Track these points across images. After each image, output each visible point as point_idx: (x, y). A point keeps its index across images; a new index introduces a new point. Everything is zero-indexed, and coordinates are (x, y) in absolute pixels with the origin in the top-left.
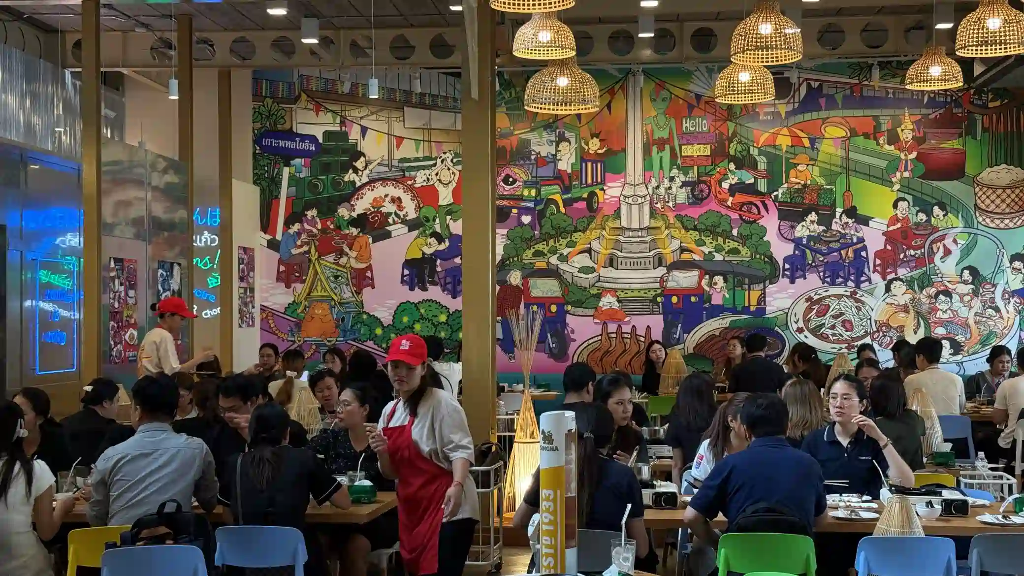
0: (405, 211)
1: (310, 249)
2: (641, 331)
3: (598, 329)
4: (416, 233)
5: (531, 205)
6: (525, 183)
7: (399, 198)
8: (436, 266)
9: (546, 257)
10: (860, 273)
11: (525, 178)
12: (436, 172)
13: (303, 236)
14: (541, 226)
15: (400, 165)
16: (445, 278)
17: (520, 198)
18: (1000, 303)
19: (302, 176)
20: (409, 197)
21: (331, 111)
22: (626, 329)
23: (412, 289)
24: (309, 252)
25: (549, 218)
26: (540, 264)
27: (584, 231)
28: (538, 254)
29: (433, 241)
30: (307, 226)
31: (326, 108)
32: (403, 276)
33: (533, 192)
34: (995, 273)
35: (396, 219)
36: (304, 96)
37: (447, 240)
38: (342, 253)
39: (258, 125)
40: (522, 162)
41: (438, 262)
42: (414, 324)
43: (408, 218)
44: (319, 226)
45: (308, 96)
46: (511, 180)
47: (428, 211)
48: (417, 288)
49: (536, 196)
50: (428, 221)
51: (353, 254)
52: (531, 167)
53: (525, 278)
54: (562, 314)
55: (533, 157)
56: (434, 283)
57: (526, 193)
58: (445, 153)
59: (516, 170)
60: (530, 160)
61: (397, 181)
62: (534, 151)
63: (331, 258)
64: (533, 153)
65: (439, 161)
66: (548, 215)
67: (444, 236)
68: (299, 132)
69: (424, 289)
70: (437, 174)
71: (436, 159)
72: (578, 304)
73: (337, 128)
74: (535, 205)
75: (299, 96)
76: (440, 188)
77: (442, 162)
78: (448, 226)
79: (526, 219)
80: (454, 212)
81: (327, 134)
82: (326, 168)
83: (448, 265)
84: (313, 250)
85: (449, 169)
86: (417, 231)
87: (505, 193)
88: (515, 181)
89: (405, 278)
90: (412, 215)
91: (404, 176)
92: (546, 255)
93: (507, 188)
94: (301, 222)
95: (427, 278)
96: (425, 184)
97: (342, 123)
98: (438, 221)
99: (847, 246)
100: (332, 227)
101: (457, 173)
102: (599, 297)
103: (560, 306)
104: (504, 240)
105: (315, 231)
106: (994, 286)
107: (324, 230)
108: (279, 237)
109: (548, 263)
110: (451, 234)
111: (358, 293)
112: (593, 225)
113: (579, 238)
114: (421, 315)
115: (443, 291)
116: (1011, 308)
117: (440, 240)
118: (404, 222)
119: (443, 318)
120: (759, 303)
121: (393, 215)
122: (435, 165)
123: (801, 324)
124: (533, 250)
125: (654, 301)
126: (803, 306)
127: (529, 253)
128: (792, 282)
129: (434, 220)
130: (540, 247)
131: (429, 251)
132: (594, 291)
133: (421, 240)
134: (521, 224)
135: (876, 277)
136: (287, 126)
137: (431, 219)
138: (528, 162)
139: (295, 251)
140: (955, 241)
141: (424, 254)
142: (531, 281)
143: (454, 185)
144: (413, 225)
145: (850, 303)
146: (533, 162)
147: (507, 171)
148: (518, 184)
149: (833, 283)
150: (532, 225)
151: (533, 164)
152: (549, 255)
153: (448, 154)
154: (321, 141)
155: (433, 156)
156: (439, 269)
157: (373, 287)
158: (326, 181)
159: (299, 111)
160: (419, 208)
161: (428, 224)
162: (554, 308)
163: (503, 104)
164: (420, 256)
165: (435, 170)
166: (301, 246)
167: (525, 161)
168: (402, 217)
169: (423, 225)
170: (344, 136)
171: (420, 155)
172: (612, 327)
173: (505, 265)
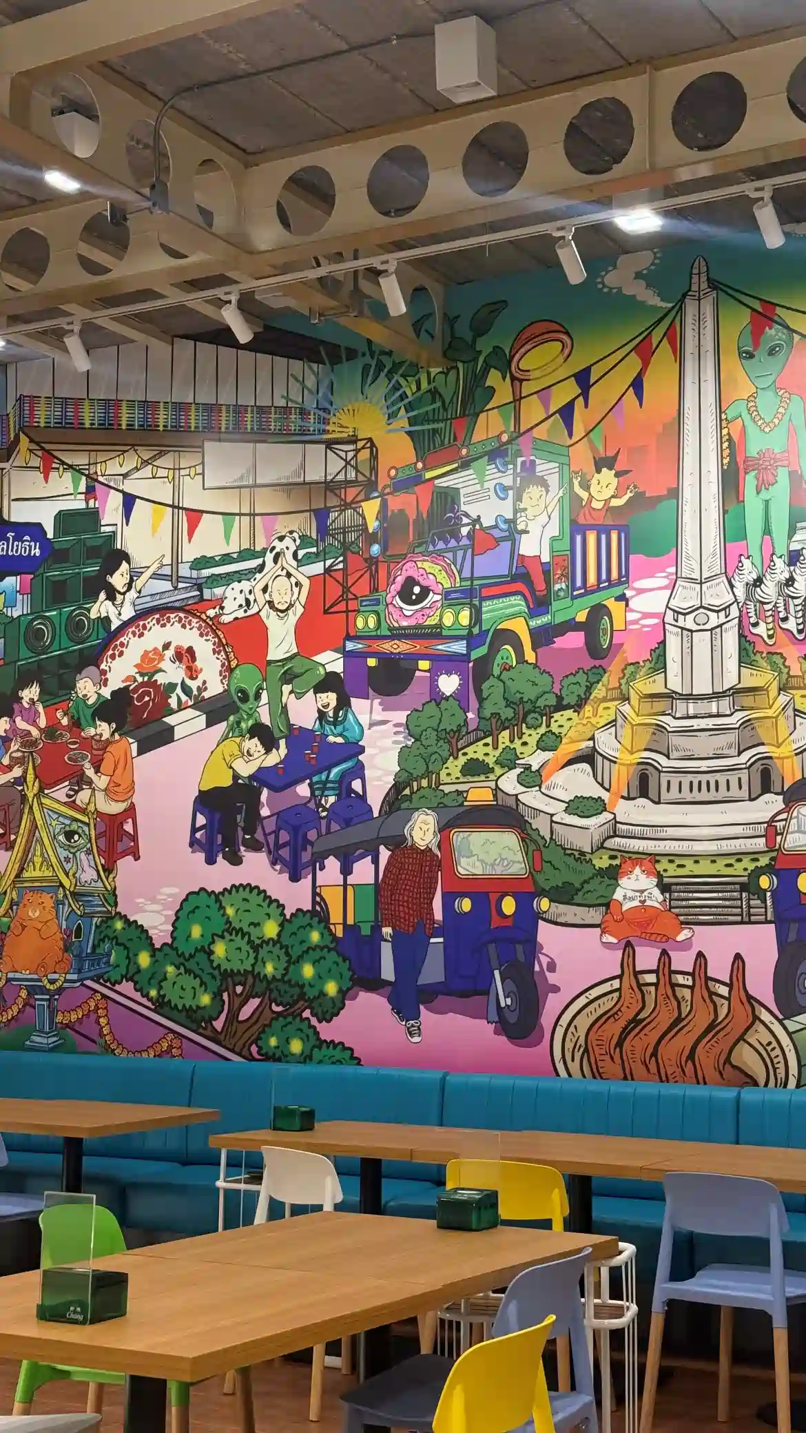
0: (201, 677)
1: (25, 772)
2: (719, 968)
3: (611, 962)
4: (222, 727)
5: (459, 647)
6: (447, 594)
7: (190, 651)
8: (257, 804)
9: (492, 777)
11: (447, 585)
12: (261, 585)
13: (14, 746)
14: (481, 700)
15: (195, 574)
16: (276, 832)
17: (436, 633)
19: (16, 614)
20: (210, 646)
21: (71, 467)
22: (682, 961)
23: (211, 861)
24: (21, 780)
25: (499, 678)
26: (479, 794)
27: (578, 706)
28: (475, 768)
29: (254, 745)
30: (21, 724)
31: (63, 463)
32: (194, 830)
33: (465, 617)
35: (184, 698)
36: (24, 440)
37: (282, 743)
38: (80, 781)
40: (441, 545)
41: (265, 793)
42: (213, 942)
43: (206, 695)
44: (43, 722)
45: (31, 441)
46: (417, 590)
47: (247, 677)
48: (220, 858)
49: (471, 627)
50: (245, 698)
51: (101, 782)
52: (460, 554)
53: (444, 829)
54: (528, 919)
55: (465, 531)
56: (255, 847)
57: (448, 620)
58: (281, 539)
59: (426, 565)
60: (458, 539)
61: (188, 612)
62: (467, 515)
63: (61, 792)
64: (465, 520)
65: (269, 557)
66: (496, 671)
67: (277, 734)
68: (14, 518)
69: (235, 860)
70: (265, 590)
71: (263, 553)
72: (564, 895)
73: (79, 504)
74: (470, 648)
75: (17, 437)
76: (271, 621)
77: (276, 560)
78: (285, 709)
79: (449, 684)
80: (297, 676)
81: (63, 519)
82: (58, 593)
83: (285, 800)
84: (30, 776)
85: (289, 575)
86: (225, 723)
87: (405, 624)
88: (425, 592)
89: (198, 835)
90: (215, 687)
91: (201, 599)
92: (492, 771)
93: (409, 609)
94: (10, 714)
95: (240, 833)
96: (241, 614)
97: (90, 492)
98: (264, 697)
100: (65, 721)
101: (306, 583)
102: (613, 875)
103: (525, 901)
104: (400, 738)
105: (35, 733)
107: (51, 731)
109: (497, 790)
110: (290, 726)
111: (109, 869)
112: (599, 692)
113: (567, 725)
114: (228, 922)
115: (273, 863)
117: (269, 744)
118: (199, 704)
119: (271, 929)
121: (179, 690)
122: (261, 568)
124: (462, 760)
125: (749, 886)
127: (454, 767)
129: (258, 696)
130: (477, 751)
131: (246, 769)
132: (602, 862)
133: (231, 746)
134: (437, 697)
137: (252, 694)
138: (453, 543)
141: (236, 776)
142: (458, 837)
143: (299, 610)
144: (216, 710)
146: (465, 542)
147: (409, 570)
148: (432, 597)
150: (460, 697)
151: (465, 548)
152: (498, 771)
153: (288, 541)
154: (50, 535)
155: (258, 548)
156: (265, 812)
157: (137, 858)
158: (56, 622)
159: (14, 473)
160: (228, 670)
161: (244, 707)
162: (509, 906)
163: (403, 411)
164: (227, 782)
165: (261, 580)
166: (10, 768)
167: (446, 542)
168: (195, 692)
169: (236, 710)
170: (93, 516)
171: (233, 548)
172: (647, 957)
173: (397, 799)
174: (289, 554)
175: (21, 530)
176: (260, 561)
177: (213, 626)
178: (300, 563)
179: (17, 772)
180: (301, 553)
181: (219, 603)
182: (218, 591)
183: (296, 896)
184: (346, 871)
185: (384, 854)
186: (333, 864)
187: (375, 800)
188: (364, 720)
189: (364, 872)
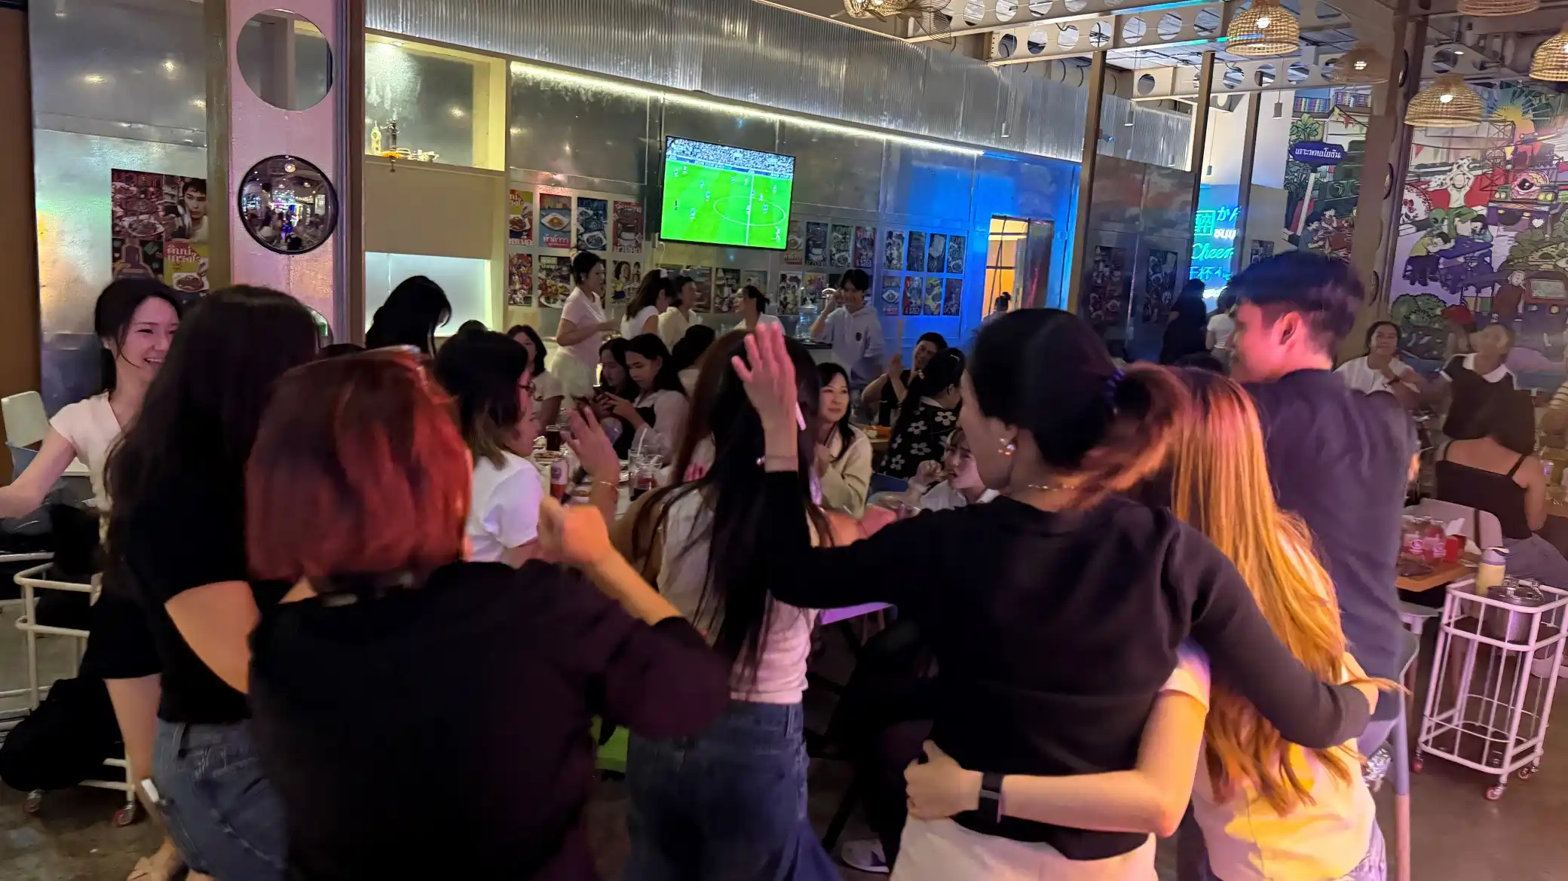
0: (1416, 212)
1: (1325, 243)
4: (1423, 233)
5: (1546, 209)
6: (1542, 187)
7: (1411, 201)
8: (1438, 264)
9: (1554, 260)
11: (1543, 183)
12: (1451, 177)
13: (1321, 233)
14: (1553, 230)
15: (1417, 170)
17: (1536, 202)
19: (1325, 181)
20: (1421, 200)
21: (1360, 123)
23: (1413, 283)
24: (1322, 247)
25: (1563, 222)
26: (1546, 266)
28: (1546, 257)
29: (1439, 240)
30: (1324, 224)
31: (1355, 121)
33: (1550, 197)
35: (1406, 219)
36: (1337, 111)
37: (1453, 241)
39: (1294, 137)
40: (1542, 167)
41: (1442, 260)
42: (1410, 314)
43: (1417, 219)
44: (1335, 225)
45: (1341, 110)
46: (1527, 184)
47: (1438, 213)
48: (1417, 283)
49: (1552, 201)
50: (1436, 221)
52: (1551, 171)
53: (1528, 279)
55: (1555, 162)
56: (1434, 280)
57: (1541, 197)
58: (1462, 159)
59: (1534, 175)
60: (1551, 165)
61: (1413, 186)
62: (1557, 156)
64: (1556, 158)
65: (1455, 166)
66: (1562, 219)
67: (1451, 237)
68: (1329, 142)
69: (1425, 284)
70: (1451, 179)
71: (1452, 164)
73: (1362, 138)
74: (1551, 209)
75: (1333, 110)
76: (1453, 193)
77: (1458, 167)
78: (1455, 228)
79: (1538, 223)
80: (1463, 215)
81: (1352, 144)
82: (1348, 175)
83: (1452, 263)
84: (1327, 246)
85: (1464, 174)
86: (1425, 232)
87: (1520, 197)
88: (1532, 185)
90: (1422, 216)
91: (1419, 181)
92: (1554, 258)
93: (1522, 192)
94: (1319, 220)
95: (1428, 273)
96: (1438, 188)
98: (1446, 222)
100: (1346, 225)
101: (1473, 179)
103: (1563, 308)
104: (1511, 242)
105: (1330, 228)
107: (1338, 229)
108: (1299, 233)
109: (1555, 266)
110: (1457, 234)
114: (1419, 307)
115: (1443, 286)
117: (1446, 240)
118: (1413, 223)
119: (1438, 312)
121: (1404, 216)
122: (1450, 170)
124: (1541, 253)
127: (1537, 255)
129: (1443, 222)
130: (1549, 250)
131: (1433, 250)
133: (1427, 240)
134: (1531, 227)
136: (1318, 138)
137: (1440, 220)
138: (1548, 167)
142: (1534, 282)
143: (1467, 188)
146: (1554, 166)
147: (1524, 176)
148: (1534, 188)
150: (1542, 227)
151: (1554, 169)
152: (1557, 258)
153: (1465, 161)
154: (1346, 150)
155: (1450, 162)
156: (1441, 266)
158: (1345, 185)
159: (1331, 124)
160: (1429, 210)
161: (1436, 225)
162: (1555, 309)
163: (1530, 111)
165: (1450, 175)
166: (1317, 242)
167: (1545, 166)
168: (1412, 218)
169: (1431, 226)
171: (1438, 161)
173: (1508, 266)
174: (1465, 167)
175: (1332, 147)
176: (1450, 167)
177: (1424, 193)
178: (1471, 170)
179: (1321, 243)
180: (1471, 166)
181: (1428, 183)
182: (1428, 178)
183: (1454, 299)
184: (1478, 291)
185: (1498, 287)
186: (1472, 290)
187: (1496, 266)
188: (1494, 235)
189: (1487, 292)
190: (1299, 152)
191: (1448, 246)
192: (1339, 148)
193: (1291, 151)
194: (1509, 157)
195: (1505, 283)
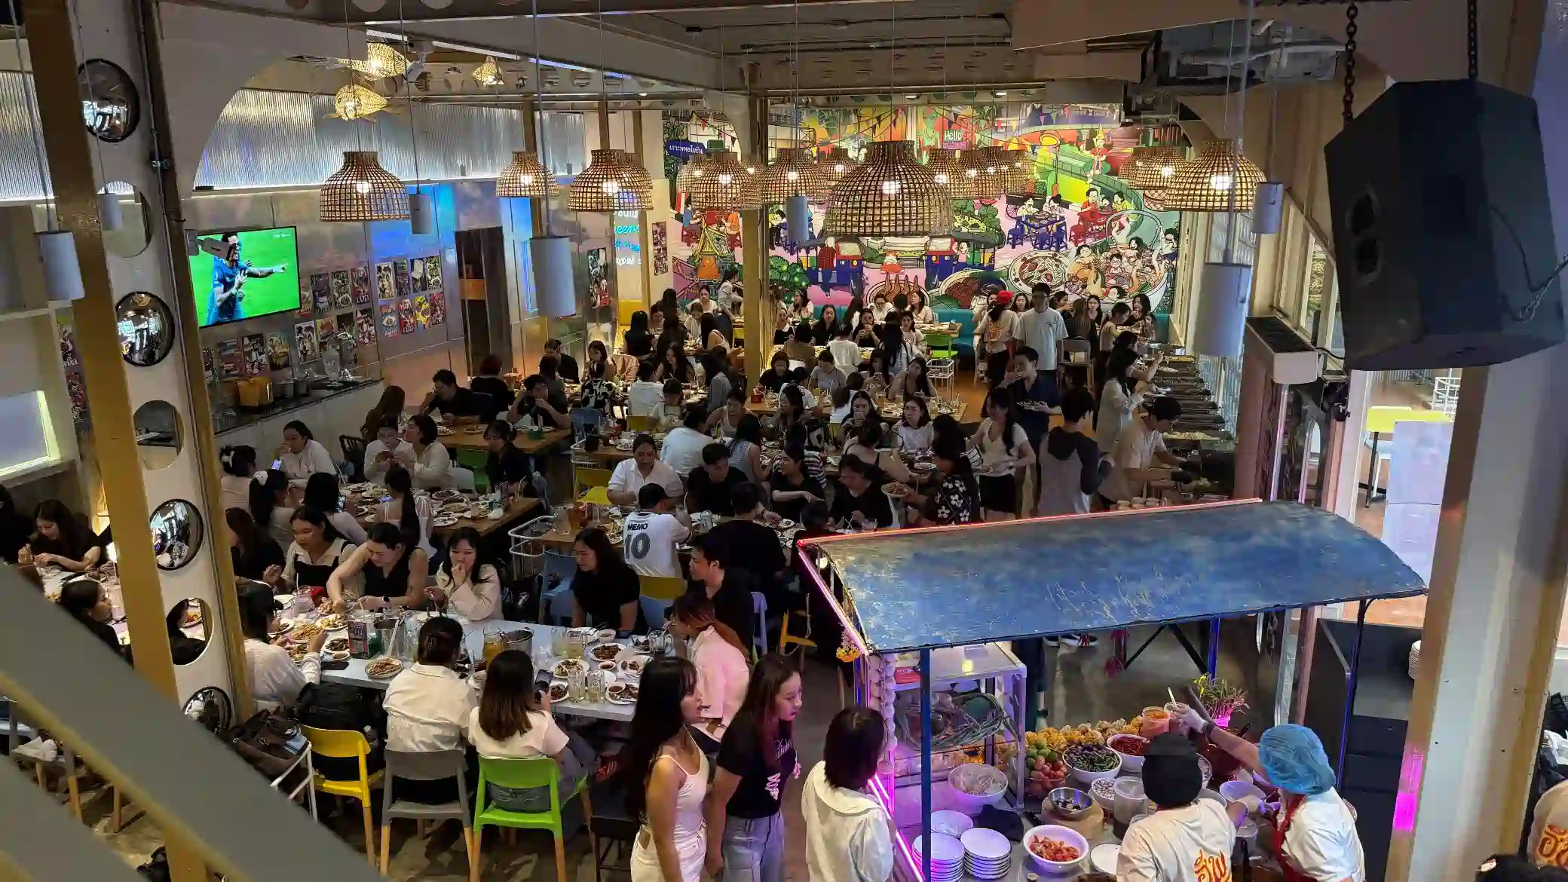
1: (701, 220)
3: (883, 278)
8: (780, 233)
10: (1060, 240)
13: (697, 212)
16: (786, 241)
18: (1155, 263)
21: (712, 126)
22: (902, 277)
24: (700, 222)
29: (778, 216)
31: (709, 125)
34: (1153, 243)
38: (721, 224)
39: (667, 136)
41: (782, 230)
45: (698, 116)
51: (728, 225)
53: (837, 242)
54: (860, 267)
56: (779, 245)
63: (714, 227)
67: (785, 213)
68: (692, 141)
69: (773, 249)
72: (871, 260)
73: (716, 138)
75: (692, 115)
81: (711, 143)
83: (788, 233)
84: (703, 221)
95: (774, 241)
97: (719, 134)
99: (1052, 223)
102: (884, 255)
103: (860, 261)
104: (823, 217)
106: (1152, 251)
108: (682, 212)
111: (732, 250)
115: (785, 250)
116: (1162, 266)
117: (783, 216)
119: (785, 268)
120: (990, 261)
123: (1017, 276)
126: (1020, 263)
128: (1013, 247)
131: (775, 223)
132: (881, 252)
135: (1071, 245)
136: (684, 137)
139: (692, 222)
140: (1128, 220)
141: (772, 225)
142: (841, 244)
145: (1052, 261)
149: (1041, 248)
154: (706, 147)
156: (782, 235)
157: (741, 247)
159: (692, 126)
162: (855, 263)
163: (823, 121)
166: (696, 219)
169: (771, 206)
170: (721, 144)
172: (892, 277)
173: (823, 234)
175: (695, 145)
179: (698, 220)
183: (793, 259)
184: (808, 252)
185: (819, 248)
186: (803, 251)
187: (816, 235)
188: (812, 211)
189: (813, 253)
190: (671, 148)
191: (785, 220)
192: (701, 145)
193: (666, 147)
194: (815, 155)
195: (823, 246)
